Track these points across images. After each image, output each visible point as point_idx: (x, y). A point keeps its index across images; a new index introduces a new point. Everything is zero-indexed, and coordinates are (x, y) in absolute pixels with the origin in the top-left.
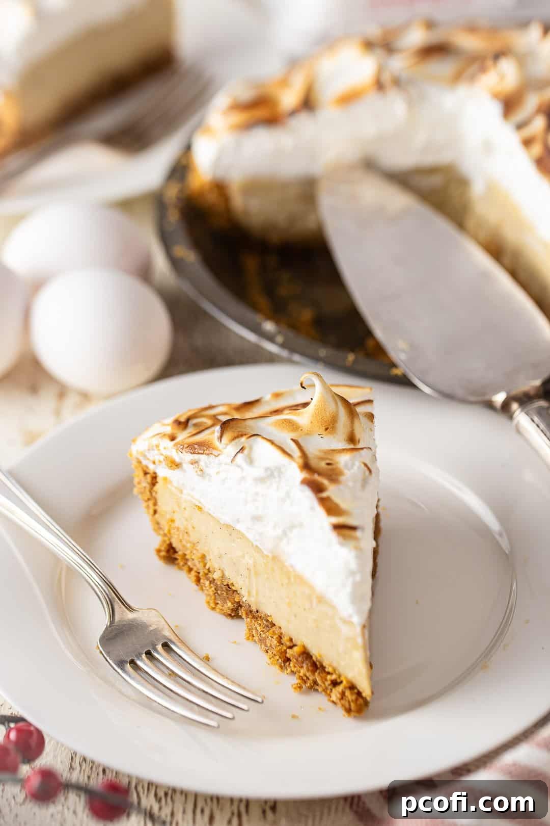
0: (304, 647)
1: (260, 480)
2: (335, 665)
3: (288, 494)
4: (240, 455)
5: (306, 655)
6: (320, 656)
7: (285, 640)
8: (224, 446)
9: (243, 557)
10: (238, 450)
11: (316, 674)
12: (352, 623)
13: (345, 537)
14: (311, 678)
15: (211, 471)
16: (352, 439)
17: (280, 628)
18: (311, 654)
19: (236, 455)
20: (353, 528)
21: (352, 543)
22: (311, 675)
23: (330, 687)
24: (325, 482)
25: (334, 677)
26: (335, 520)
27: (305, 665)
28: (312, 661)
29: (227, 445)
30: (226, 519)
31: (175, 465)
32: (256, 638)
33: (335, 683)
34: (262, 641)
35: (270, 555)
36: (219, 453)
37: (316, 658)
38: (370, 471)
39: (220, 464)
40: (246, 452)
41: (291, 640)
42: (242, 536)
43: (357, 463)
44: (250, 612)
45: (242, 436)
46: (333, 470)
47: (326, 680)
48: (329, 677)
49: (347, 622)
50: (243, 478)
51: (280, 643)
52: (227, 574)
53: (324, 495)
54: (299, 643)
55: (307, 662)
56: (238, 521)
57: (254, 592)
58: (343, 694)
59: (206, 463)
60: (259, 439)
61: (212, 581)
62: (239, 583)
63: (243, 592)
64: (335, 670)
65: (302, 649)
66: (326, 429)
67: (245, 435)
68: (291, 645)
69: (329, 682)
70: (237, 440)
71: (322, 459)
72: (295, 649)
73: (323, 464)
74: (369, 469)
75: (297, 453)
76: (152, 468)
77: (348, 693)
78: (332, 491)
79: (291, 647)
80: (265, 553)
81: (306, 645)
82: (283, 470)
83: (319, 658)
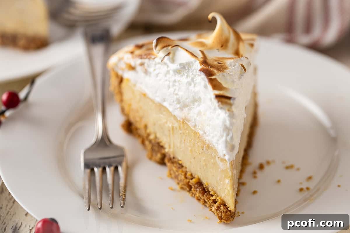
0: (199, 179)
1: (177, 72)
2: (215, 189)
3: (193, 79)
4: (167, 57)
5: (200, 183)
6: (207, 184)
7: (188, 175)
8: (158, 51)
9: (166, 123)
10: (166, 55)
11: (205, 195)
12: (225, 160)
13: (222, 103)
14: (202, 198)
15: (151, 70)
16: (237, 53)
17: (186, 168)
18: (203, 183)
19: (164, 57)
20: (229, 98)
21: (227, 107)
22: (202, 196)
23: (212, 204)
24: (215, 71)
25: (214, 198)
26: (217, 92)
27: (198, 190)
28: (202, 188)
29: (159, 51)
30: (158, 100)
31: (132, 68)
32: (173, 176)
33: (215, 202)
34: (176, 177)
35: (182, 120)
36: (155, 56)
37: (206, 186)
38: (245, 70)
39: (156, 65)
40: (171, 55)
41: (191, 175)
42: (167, 110)
43: (237, 64)
44: (170, 160)
45: (169, 46)
46: (222, 66)
47: (210, 200)
48: (212, 198)
49: (223, 160)
50: (168, 72)
51: (186, 178)
52: (158, 136)
53: (213, 77)
54: (196, 176)
55: (200, 188)
56: (164, 100)
57: (172, 146)
58: (219, 208)
59: (148, 65)
60: (179, 48)
61: (150, 141)
62: (164, 141)
63: (166, 146)
64: (215, 193)
65: (197, 181)
66: (222, 46)
67: (171, 45)
68: (192, 178)
69: (211, 201)
70: (165, 49)
71: (216, 60)
72: (194, 180)
73: (216, 63)
74: (244, 68)
75: (200, 56)
76: (120, 73)
77: (222, 207)
78: (218, 76)
79: (192, 179)
80: (179, 119)
81: (200, 178)
82: (191, 65)
83: (207, 186)
